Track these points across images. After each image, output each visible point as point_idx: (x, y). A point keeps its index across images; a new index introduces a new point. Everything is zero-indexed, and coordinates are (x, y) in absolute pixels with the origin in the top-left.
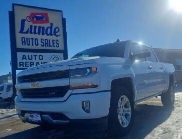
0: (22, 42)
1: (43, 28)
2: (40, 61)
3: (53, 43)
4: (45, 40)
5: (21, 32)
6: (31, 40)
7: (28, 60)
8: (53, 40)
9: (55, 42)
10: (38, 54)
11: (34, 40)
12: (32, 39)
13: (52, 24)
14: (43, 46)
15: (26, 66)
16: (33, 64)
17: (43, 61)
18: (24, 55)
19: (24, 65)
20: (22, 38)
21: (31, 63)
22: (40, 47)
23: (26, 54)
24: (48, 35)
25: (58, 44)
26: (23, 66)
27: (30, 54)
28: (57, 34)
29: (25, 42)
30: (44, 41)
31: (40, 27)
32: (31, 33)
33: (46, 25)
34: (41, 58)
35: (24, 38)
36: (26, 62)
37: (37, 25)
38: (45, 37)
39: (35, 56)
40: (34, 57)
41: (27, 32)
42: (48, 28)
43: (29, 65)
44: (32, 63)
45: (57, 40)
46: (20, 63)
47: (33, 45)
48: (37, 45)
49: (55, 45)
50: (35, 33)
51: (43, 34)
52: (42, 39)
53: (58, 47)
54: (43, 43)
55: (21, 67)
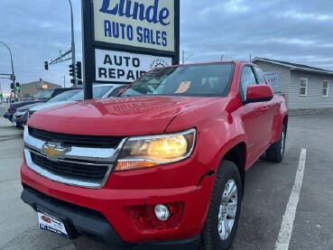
0: (106, 30)
1: (142, 6)
2: (134, 70)
3: (158, 37)
4: (145, 29)
5: (104, 9)
6: (120, 28)
7: (114, 66)
8: (158, 32)
9: (160, 35)
10: (132, 56)
11: (125, 29)
12: (123, 26)
13: (156, 2)
14: (141, 41)
15: (110, 77)
16: (123, 74)
17: (139, 69)
19: (108, 74)
20: (106, 22)
21: (119, 70)
22: (135, 43)
23: (112, 54)
24: (150, 21)
25: (164, 39)
26: (106, 76)
27: (118, 54)
28: (165, 21)
29: (109, 30)
30: (142, 32)
31: (136, 4)
32: (121, 14)
33: (147, 3)
34: (136, 62)
35: (109, 22)
36: (110, 70)
38: (144, 24)
39: (127, 59)
40: (124, 61)
41: (113, 12)
42: (150, 7)
43: (116, 75)
44: (121, 73)
45: (164, 33)
46: (100, 69)
47: (123, 37)
48: (131, 39)
49: (160, 40)
50: (128, 15)
51: (142, 18)
52: (139, 28)
53: (165, 45)
54: (141, 35)
55: (103, 79)
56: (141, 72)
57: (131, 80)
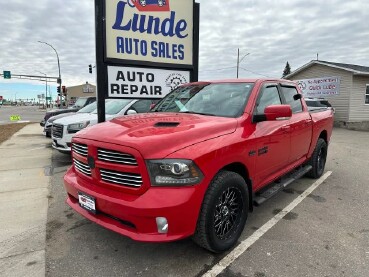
0: (118, 46)
1: (157, 20)
2: (148, 85)
3: (174, 51)
4: (160, 43)
5: (117, 26)
6: (134, 43)
7: (127, 82)
8: (174, 46)
9: (177, 48)
10: (146, 71)
11: (139, 44)
12: (136, 41)
13: (173, 14)
14: (156, 55)
16: (136, 90)
17: (153, 84)
18: (120, 73)
19: (120, 90)
20: (118, 38)
21: (132, 86)
22: (149, 58)
23: (125, 70)
24: (165, 34)
25: (182, 53)
26: (118, 92)
27: (132, 70)
28: (182, 33)
29: (122, 46)
30: (157, 47)
31: (151, 18)
32: (135, 29)
33: (163, 16)
34: (150, 78)
35: (122, 39)
36: (123, 86)
37: (148, 14)
38: (160, 38)
39: (141, 74)
40: (137, 76)
41: (127, 28)
42: (166, 20)
43: (129, 91)
44: (134, 88)
45: (181, 46)
46: (113, 85)
47: (137, 53)
48: (145, 54)
49: (177, 54)
50: (142, 30)
51: (156, 32)
52: (153, 43)
53: (182, 58)
54: (156, 49)
55: (115, 94)
56: (156, 87)
57: (144, 95)
